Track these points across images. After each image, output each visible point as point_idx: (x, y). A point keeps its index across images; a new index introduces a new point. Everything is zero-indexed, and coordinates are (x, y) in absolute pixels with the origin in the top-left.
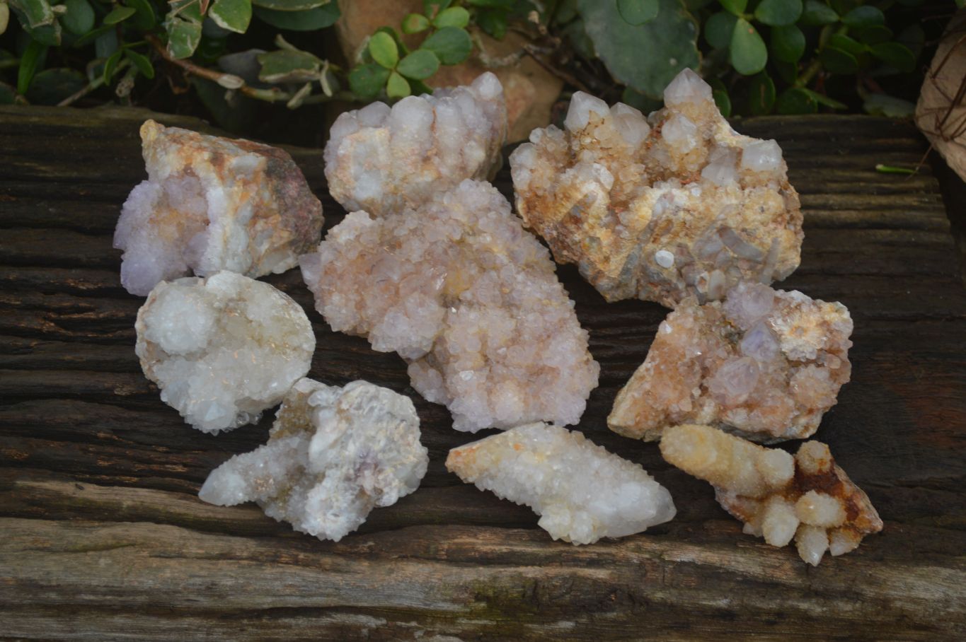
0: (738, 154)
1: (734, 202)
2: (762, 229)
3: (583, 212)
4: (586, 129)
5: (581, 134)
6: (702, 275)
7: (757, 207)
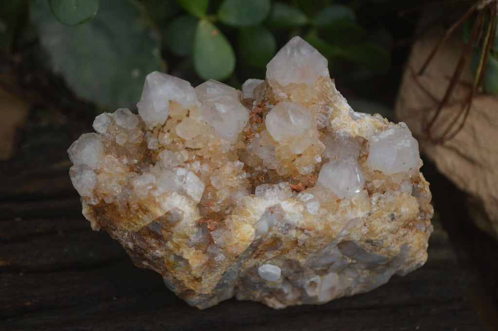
0: (362, 145)
1: (361, 214)
2: (390, 238)
3: (165, 229)
4: (165, 125)
5: (159, 130)
6: (313, 279)
7: (386, 215)
